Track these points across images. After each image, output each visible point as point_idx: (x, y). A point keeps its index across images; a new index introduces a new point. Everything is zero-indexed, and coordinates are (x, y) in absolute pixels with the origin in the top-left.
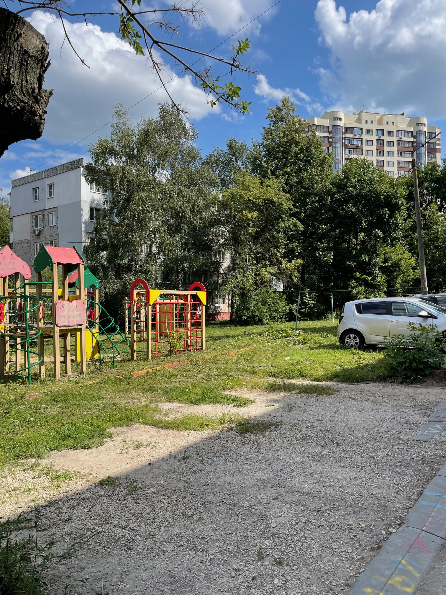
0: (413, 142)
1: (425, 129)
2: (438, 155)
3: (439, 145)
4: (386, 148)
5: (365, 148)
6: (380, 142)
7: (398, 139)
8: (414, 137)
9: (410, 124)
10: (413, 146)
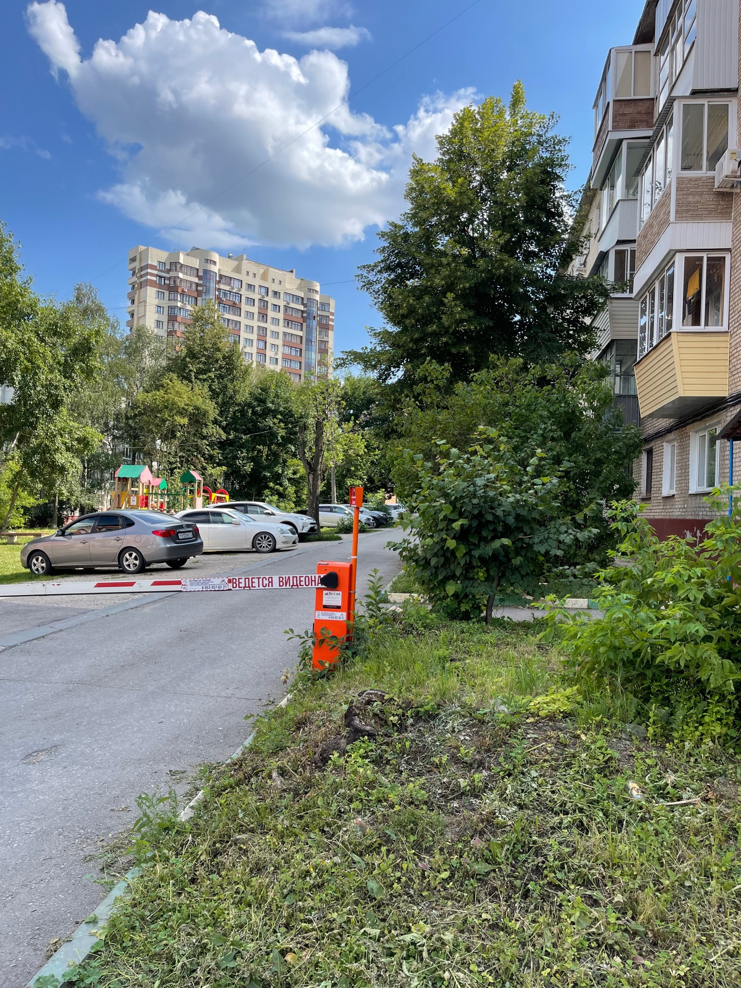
0: (303, 312)
1: (317, 297)
2: (331, 333)
3: (332, 320)
4: (271, 314)
5: (245, 307)
6: (264, 303)
7: (285, 303)
8: (305, 305)
9: (299, 288)
10: (302, 317)
